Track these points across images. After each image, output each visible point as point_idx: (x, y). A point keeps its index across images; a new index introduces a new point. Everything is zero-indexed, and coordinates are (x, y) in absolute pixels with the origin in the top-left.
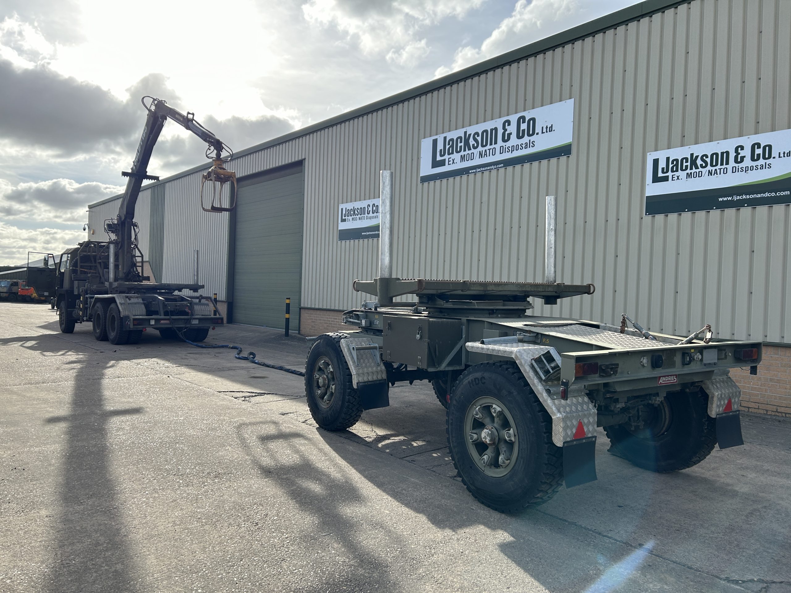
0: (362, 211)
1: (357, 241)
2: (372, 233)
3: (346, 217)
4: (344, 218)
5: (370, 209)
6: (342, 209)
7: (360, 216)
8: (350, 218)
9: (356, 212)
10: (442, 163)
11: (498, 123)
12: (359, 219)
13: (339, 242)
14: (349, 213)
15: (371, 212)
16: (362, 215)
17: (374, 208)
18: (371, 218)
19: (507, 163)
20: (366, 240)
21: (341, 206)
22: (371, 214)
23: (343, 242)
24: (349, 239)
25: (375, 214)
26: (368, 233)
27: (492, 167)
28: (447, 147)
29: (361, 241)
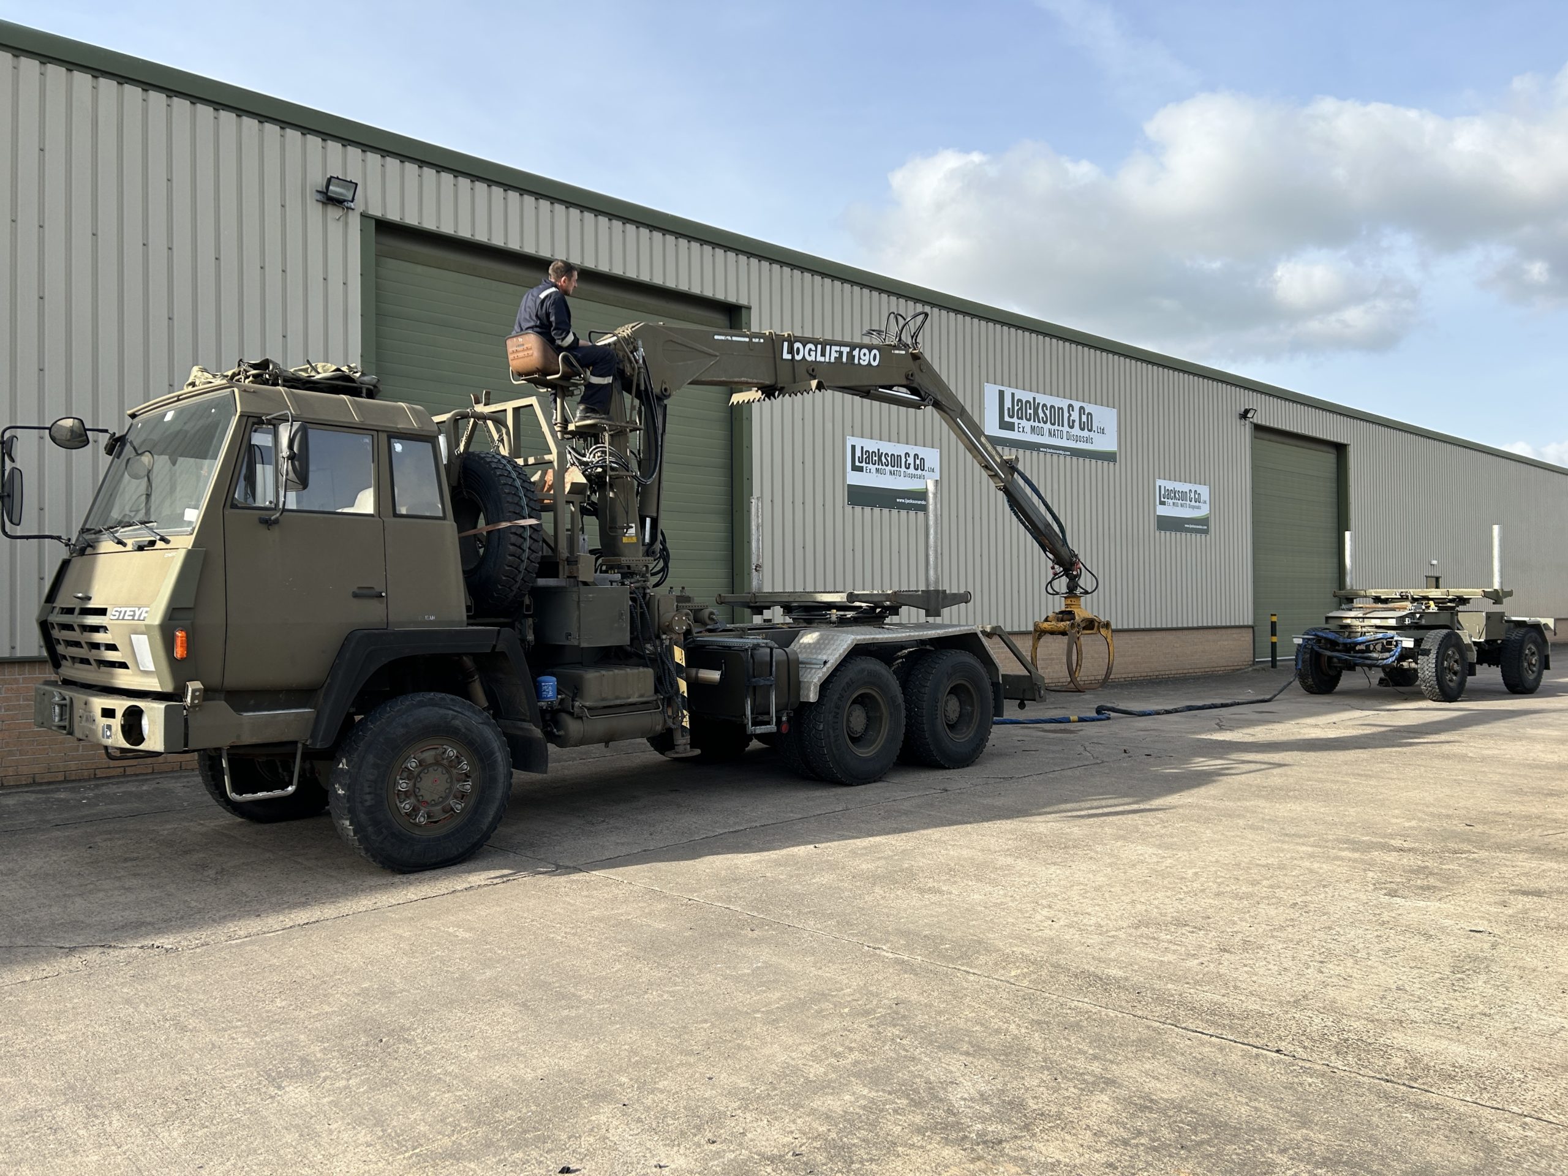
0: (895, 460)
1: (886, 511)
2: (914, 502)
3: (863, 464)
4: (857, 464)
5: (911, 460)
6: (853, 447)
7: (893, 469)
8: (873, 468)
9: (884, 460)
10: (1010, 427)
11: (1063, 403)
12: (891, 472)
13: (849, 508)
14: (869, 457)
15: (912, 466)
16: (895, 468)
17: (918, 462)
18: (913, 476)
19: (1076, 453)
20: (903, 513)
21: (850, 441)
22: (912, 470)
23: (858, 509)
24: (872, 505)
25: (919, 472)
26: (907, 501)
27: (1061, 452)
28: (1016, 408)
29: (895, 512)
